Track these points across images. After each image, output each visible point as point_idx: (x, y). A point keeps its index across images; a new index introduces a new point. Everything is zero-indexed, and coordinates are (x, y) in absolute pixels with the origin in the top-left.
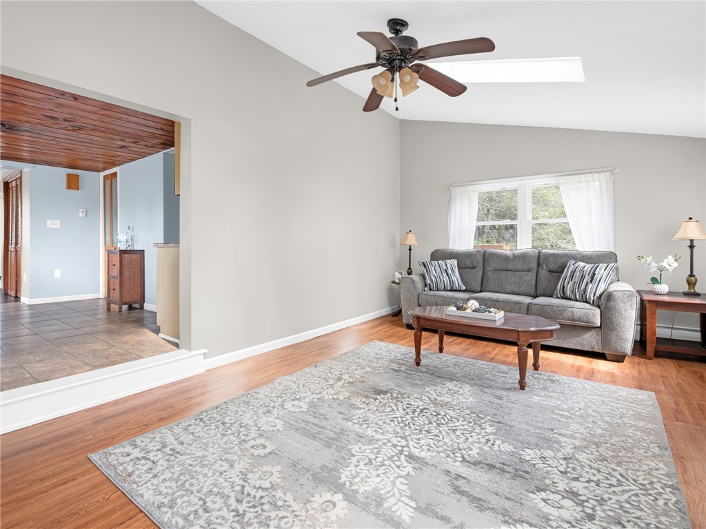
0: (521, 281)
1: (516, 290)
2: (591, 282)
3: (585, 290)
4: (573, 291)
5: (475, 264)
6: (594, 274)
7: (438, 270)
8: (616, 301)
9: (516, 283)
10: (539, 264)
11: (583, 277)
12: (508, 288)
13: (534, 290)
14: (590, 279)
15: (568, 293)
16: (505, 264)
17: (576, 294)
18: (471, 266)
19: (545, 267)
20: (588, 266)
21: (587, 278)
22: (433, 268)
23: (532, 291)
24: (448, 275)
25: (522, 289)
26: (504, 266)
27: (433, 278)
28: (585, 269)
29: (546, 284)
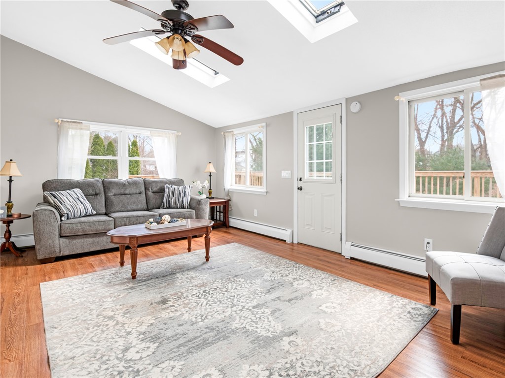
0: (137, 201)
1: (135, 207)
2: (185, 196)
3: (182, 201)
4: (175, 203)
5: (97, 191)
6: (185, 192)
7: (71, 200)
8: (202, 204)
9: (134, 203)
10: (146, 189)
11: (180, 194)
12: (129, 207)
13: (146, 206)
14: (184, 195)
15: (172, 204)
16: (123, 190)
17: (177, 205)
18: (94, 193)
19: (150, 190)
20: (180, 187)
21: (182, 194)
22: (65, 198)
23: (145, 207)
24: (82, 203)
25: (139, 207)
26: (122, 191)
27: (68, 207)
28: (180, 189)
29: (154, 201)
